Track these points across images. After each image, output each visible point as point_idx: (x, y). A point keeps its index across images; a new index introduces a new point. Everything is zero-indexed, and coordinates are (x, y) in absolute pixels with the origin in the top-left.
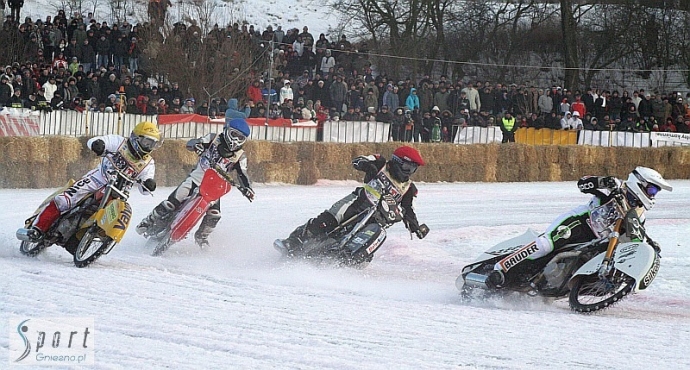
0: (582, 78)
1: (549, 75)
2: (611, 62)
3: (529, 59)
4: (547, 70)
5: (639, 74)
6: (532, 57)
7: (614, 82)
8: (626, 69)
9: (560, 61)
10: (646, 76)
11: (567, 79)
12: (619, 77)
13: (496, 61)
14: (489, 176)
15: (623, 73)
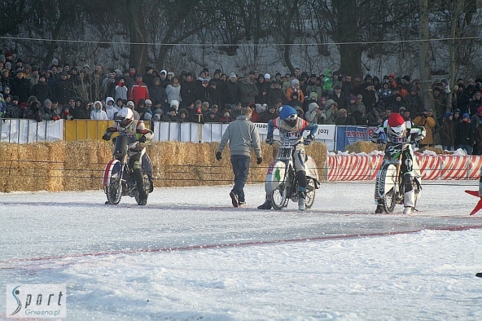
0: (151, 55)
1: (109, 51)
2: (187, 35)
3: (83, 32)
4: (106, 46)
5: (222, 49)
6: (87, 30)
7: (191, 59)
8: (208, 44)
9: (123, 33)
10: (231, 51)
11: (133, 56)
12: (198, 54)
13: (42, 34)
14: (53, 183)
15: (204, 48)
